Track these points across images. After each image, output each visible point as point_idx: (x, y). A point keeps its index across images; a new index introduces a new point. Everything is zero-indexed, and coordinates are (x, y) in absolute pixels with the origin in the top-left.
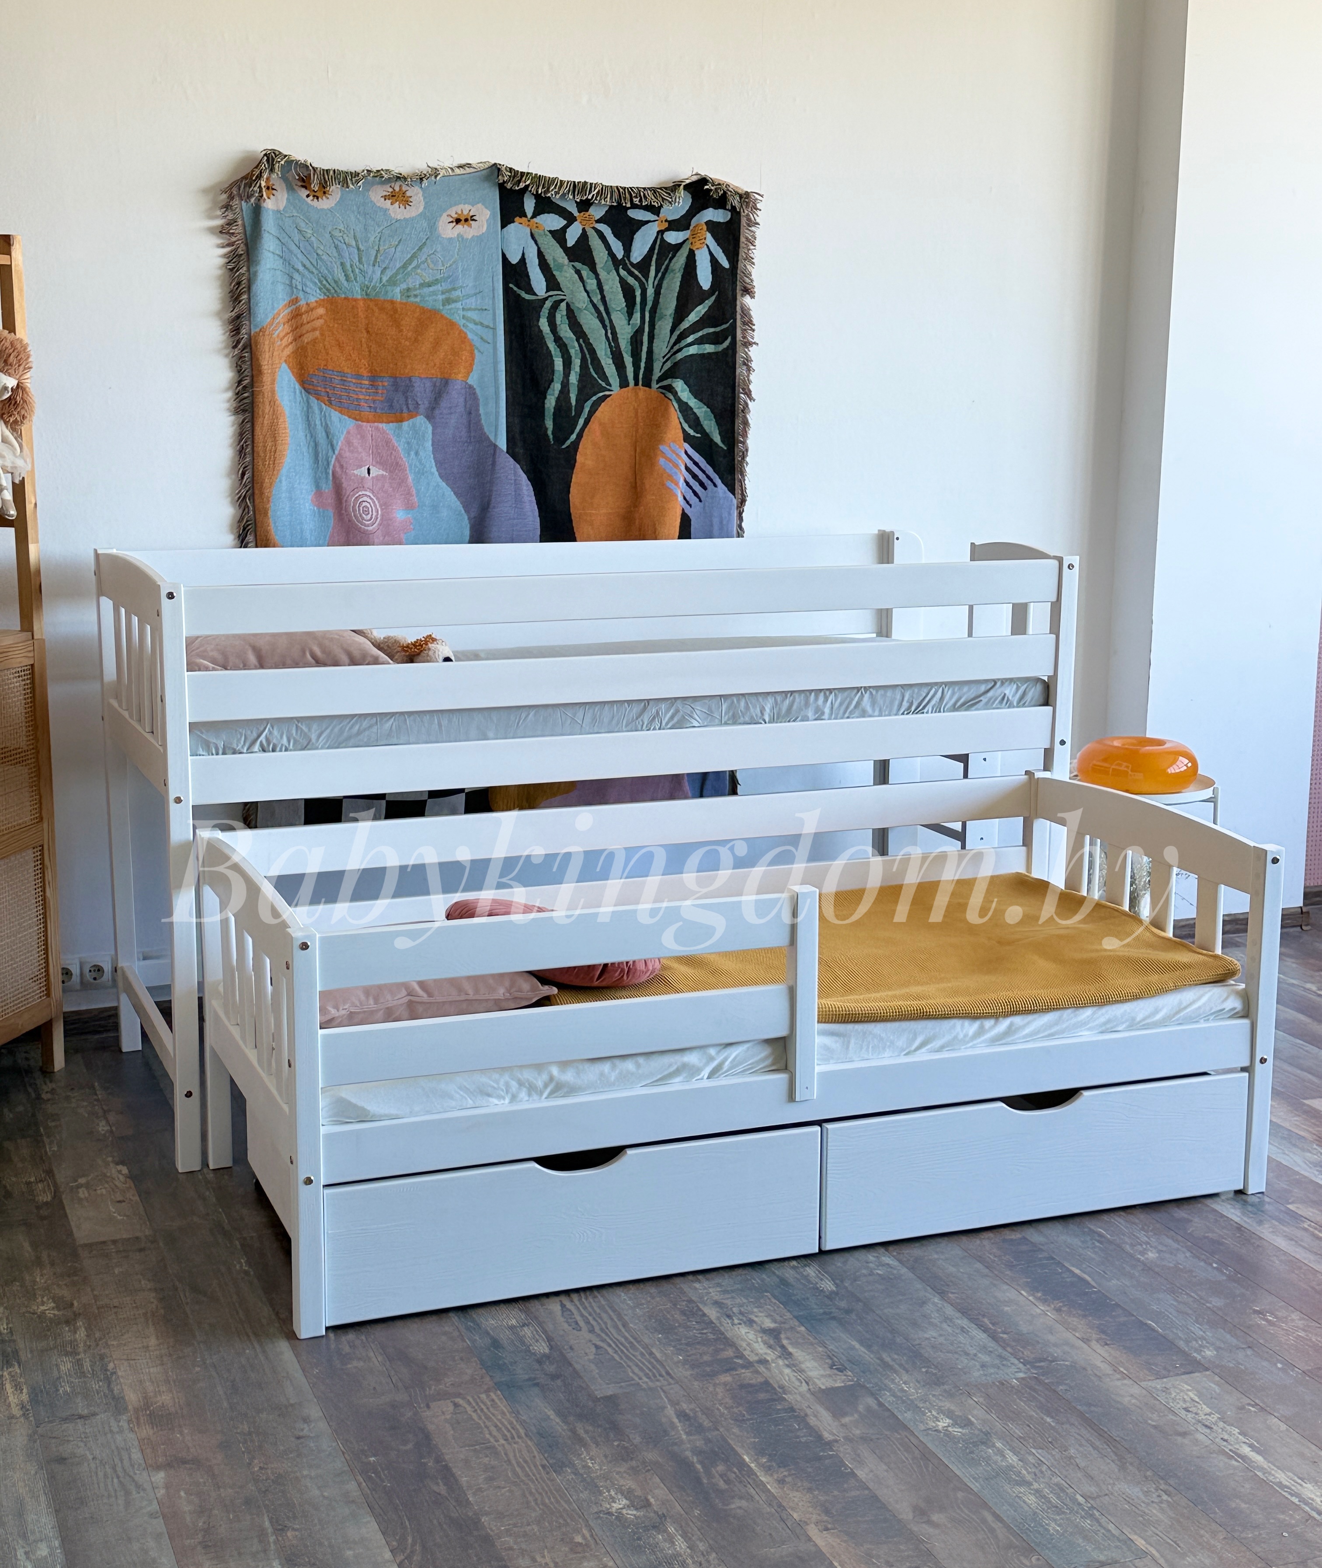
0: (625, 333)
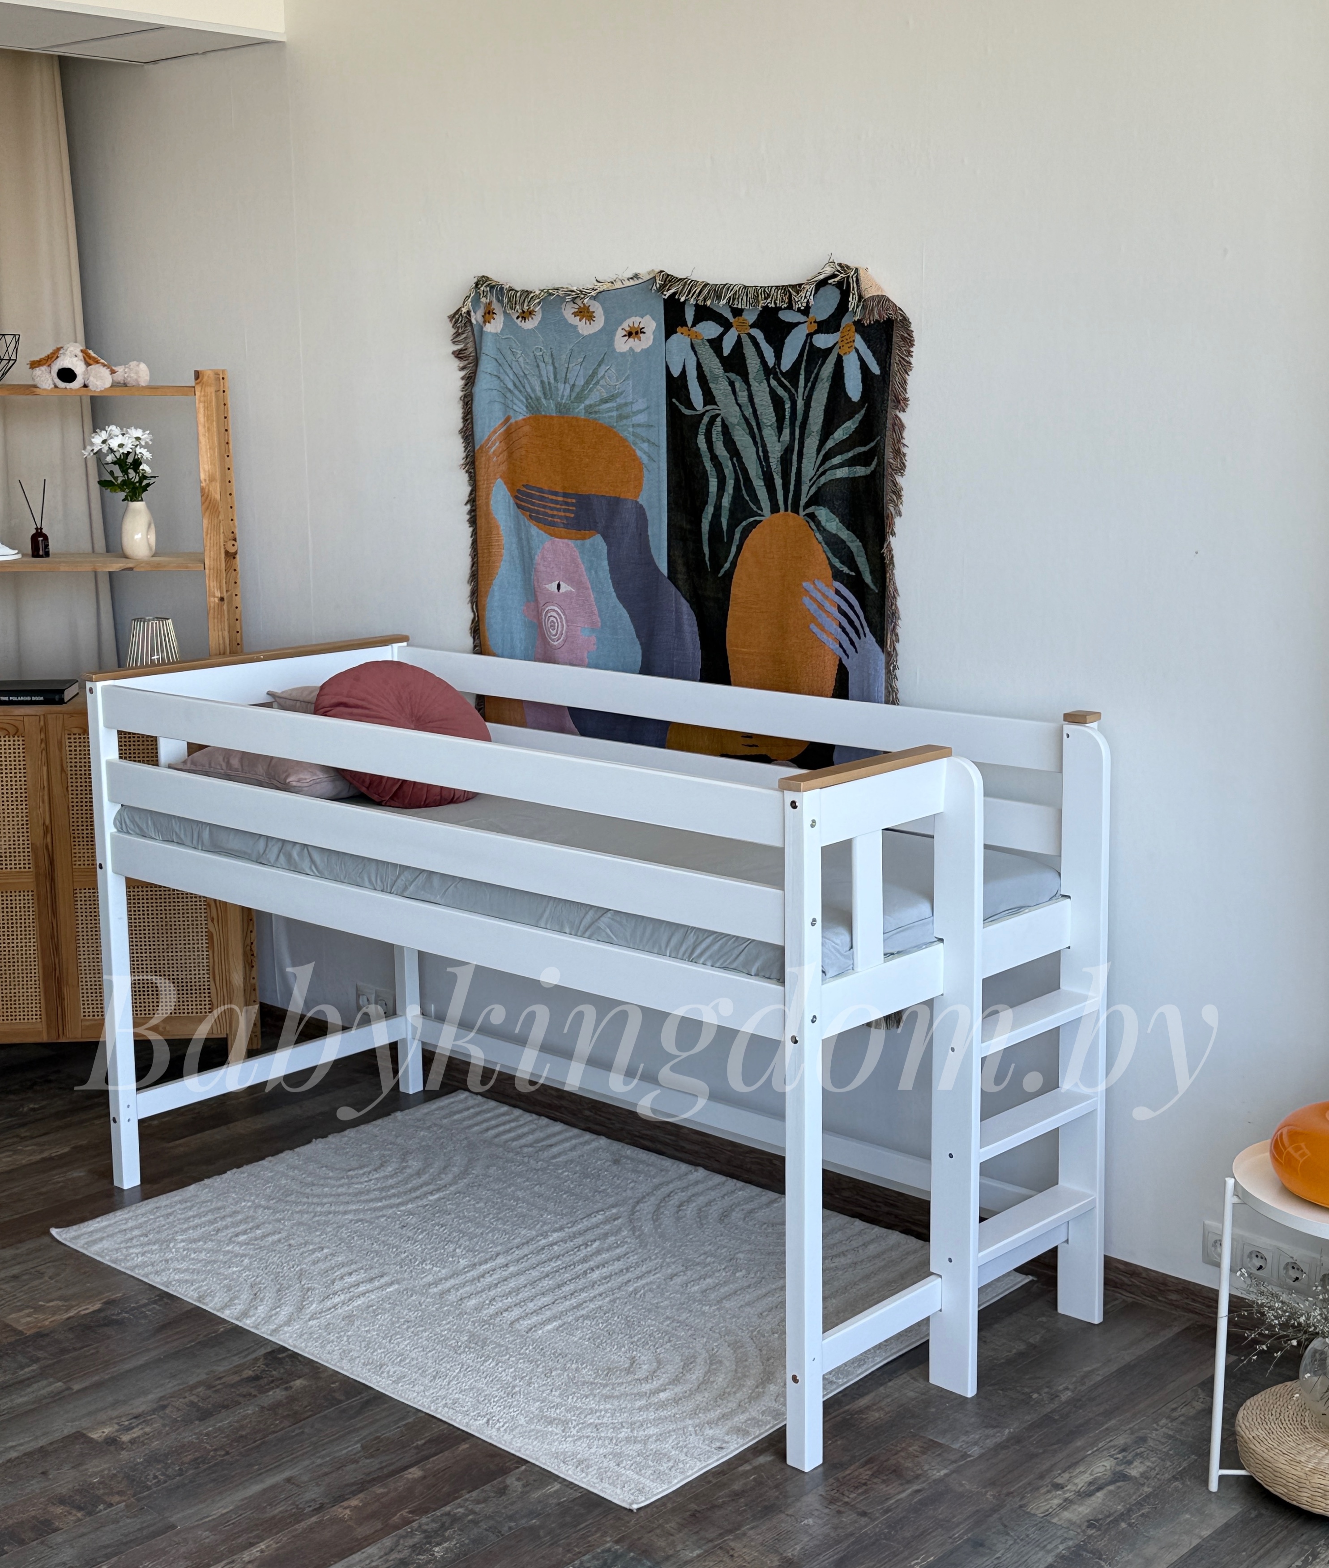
0: (775, 451)
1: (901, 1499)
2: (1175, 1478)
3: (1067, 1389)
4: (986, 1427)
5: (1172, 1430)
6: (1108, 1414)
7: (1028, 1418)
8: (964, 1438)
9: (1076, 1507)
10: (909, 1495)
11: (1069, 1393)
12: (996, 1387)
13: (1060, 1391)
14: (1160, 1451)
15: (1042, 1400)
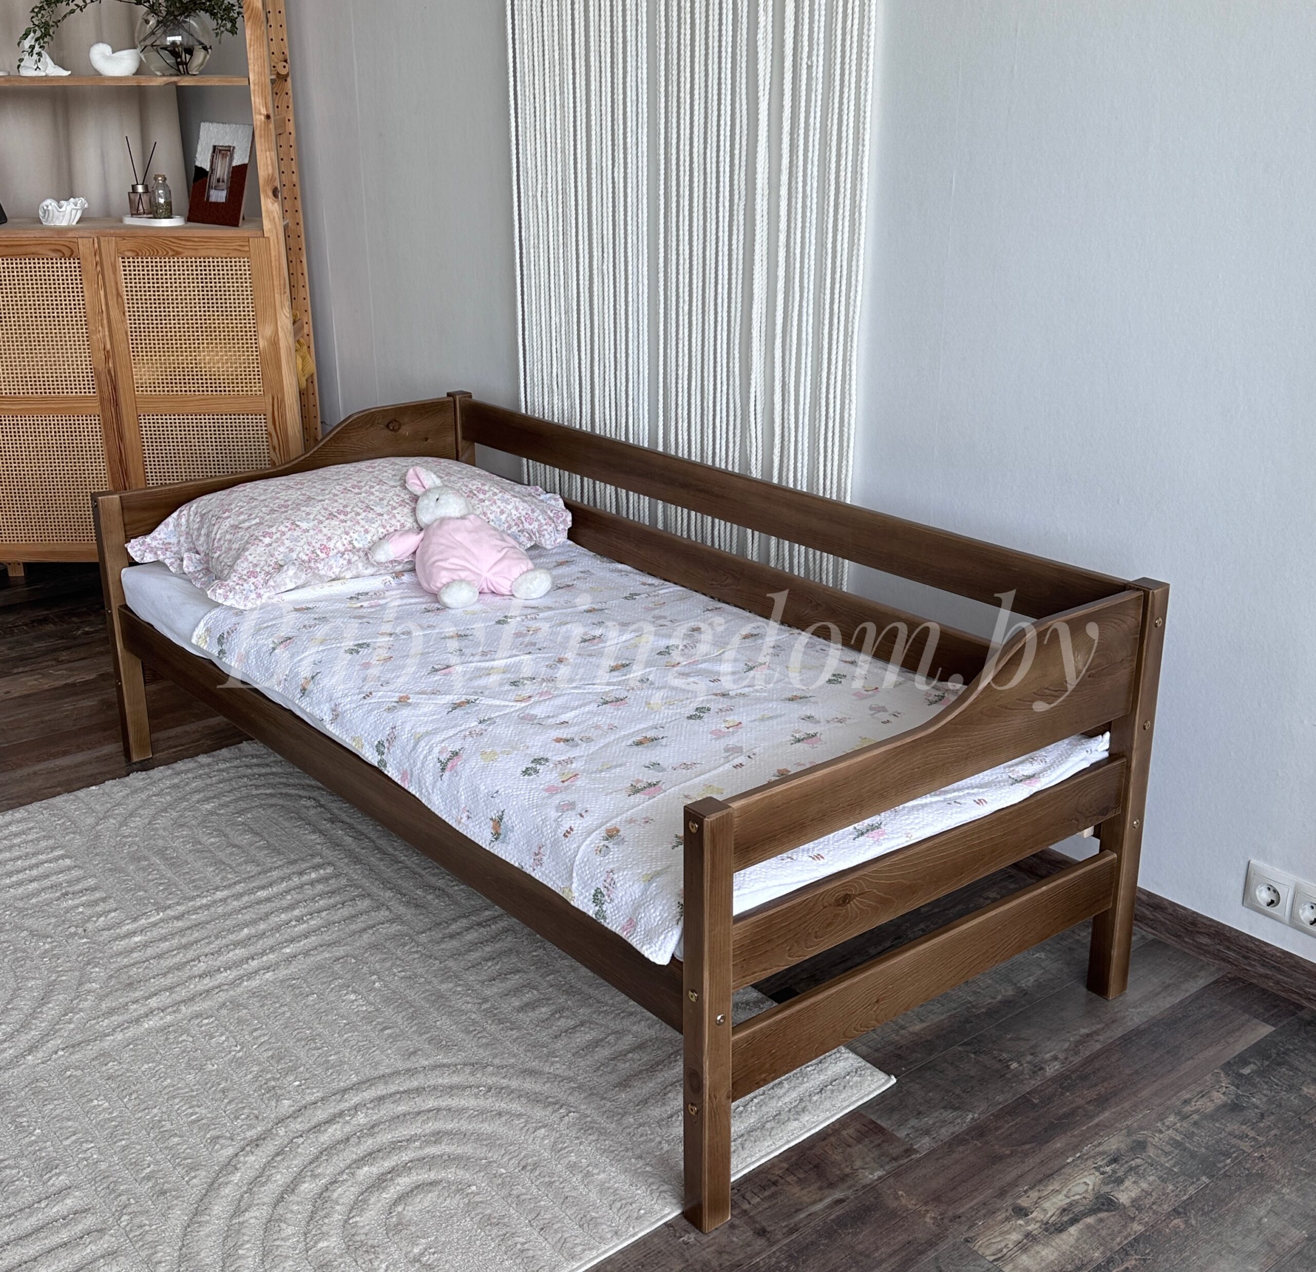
1: (815, 1213)
2: (1176, 1212)
3: (1055, 1058)
4: (945, 1108)
5: (1181, 1133)
6: (1102, 1102)
7: (1000, 1098)
8: (913, 1122)
9: (1038, 1248)
10: (827, 1207)
11: (1057, 1065)
12: (969, 1048)
13: (1046, 1062)
14: (1162, 1165)
15: (1022, 1073)
